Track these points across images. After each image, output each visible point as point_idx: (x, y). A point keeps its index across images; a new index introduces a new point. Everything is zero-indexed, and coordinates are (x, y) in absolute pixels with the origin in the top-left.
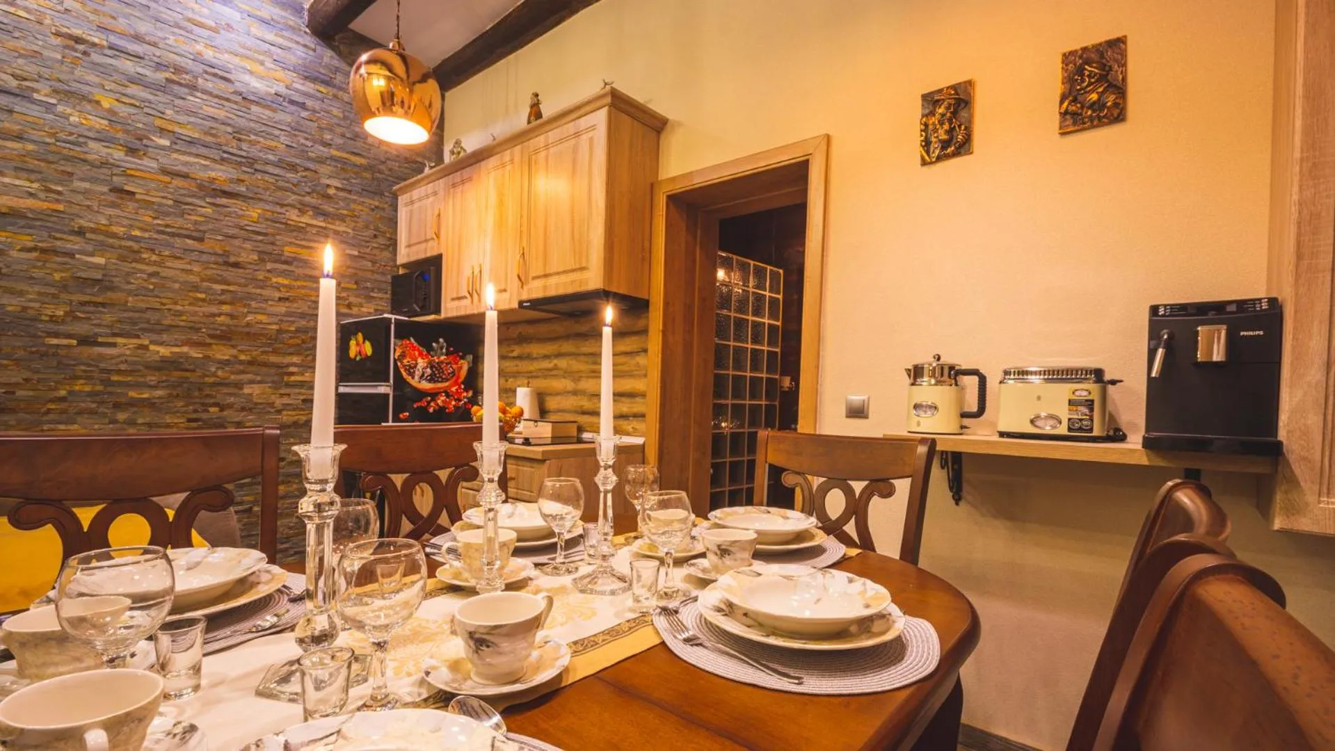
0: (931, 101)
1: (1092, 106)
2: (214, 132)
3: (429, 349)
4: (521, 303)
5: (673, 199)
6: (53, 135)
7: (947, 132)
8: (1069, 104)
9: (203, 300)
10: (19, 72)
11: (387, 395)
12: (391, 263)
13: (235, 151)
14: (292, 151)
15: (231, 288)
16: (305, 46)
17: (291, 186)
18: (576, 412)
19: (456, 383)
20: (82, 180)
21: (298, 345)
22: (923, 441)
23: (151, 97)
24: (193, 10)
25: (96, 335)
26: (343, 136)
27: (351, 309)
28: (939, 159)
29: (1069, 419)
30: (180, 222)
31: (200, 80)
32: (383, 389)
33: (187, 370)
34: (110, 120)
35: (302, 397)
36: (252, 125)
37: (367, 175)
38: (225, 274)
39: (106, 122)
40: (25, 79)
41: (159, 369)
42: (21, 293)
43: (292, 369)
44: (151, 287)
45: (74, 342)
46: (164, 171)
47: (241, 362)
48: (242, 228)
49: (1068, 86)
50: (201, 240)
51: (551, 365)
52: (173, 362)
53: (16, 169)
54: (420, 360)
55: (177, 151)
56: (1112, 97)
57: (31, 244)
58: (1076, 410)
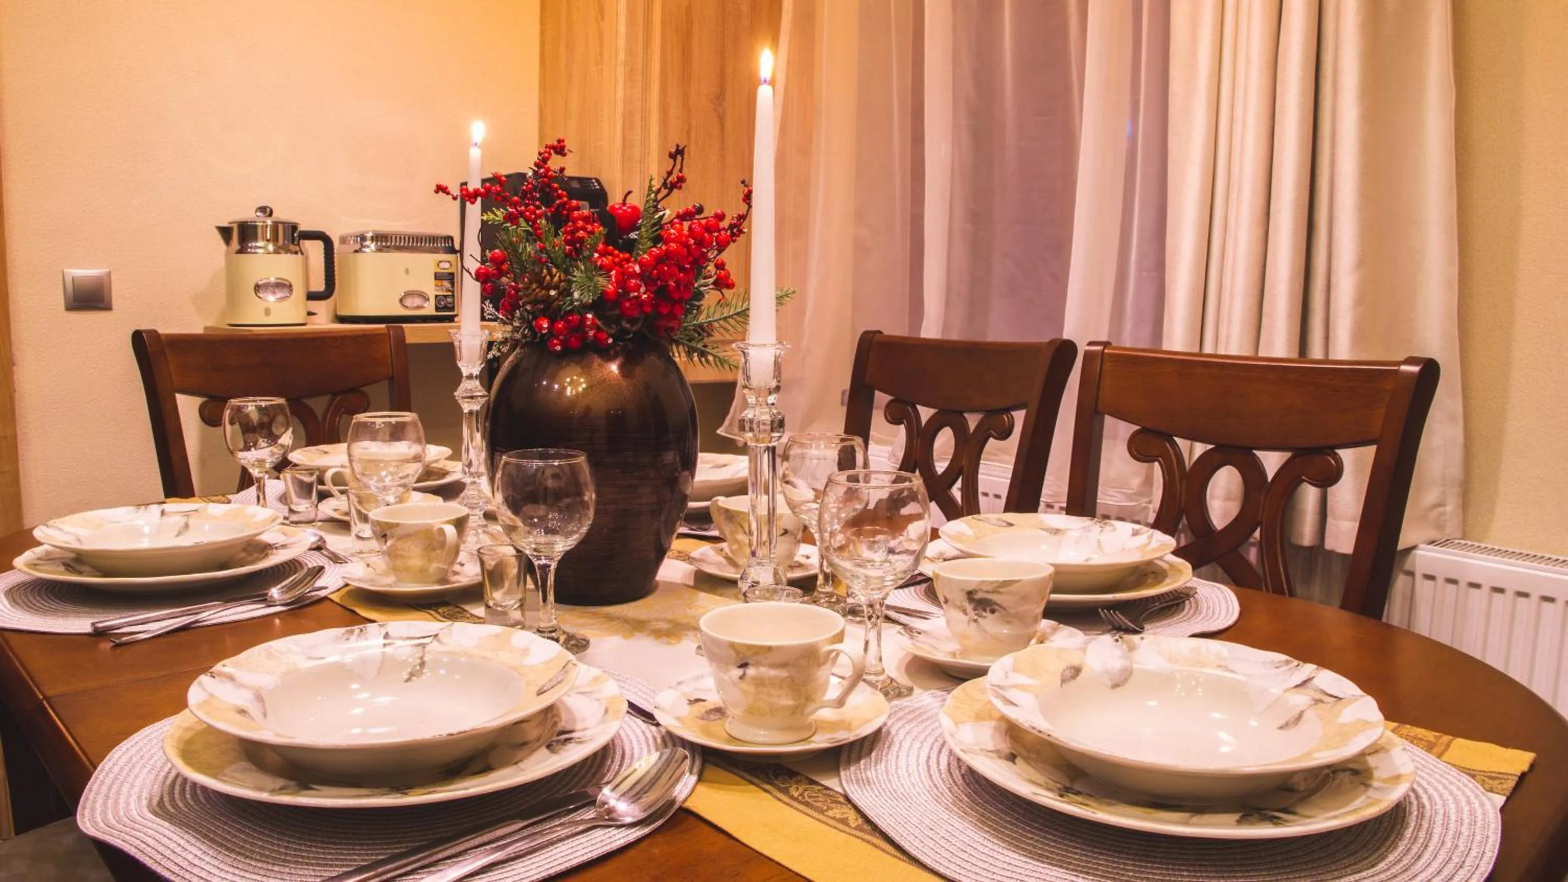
29: (436, 296)
58: (441, 286)
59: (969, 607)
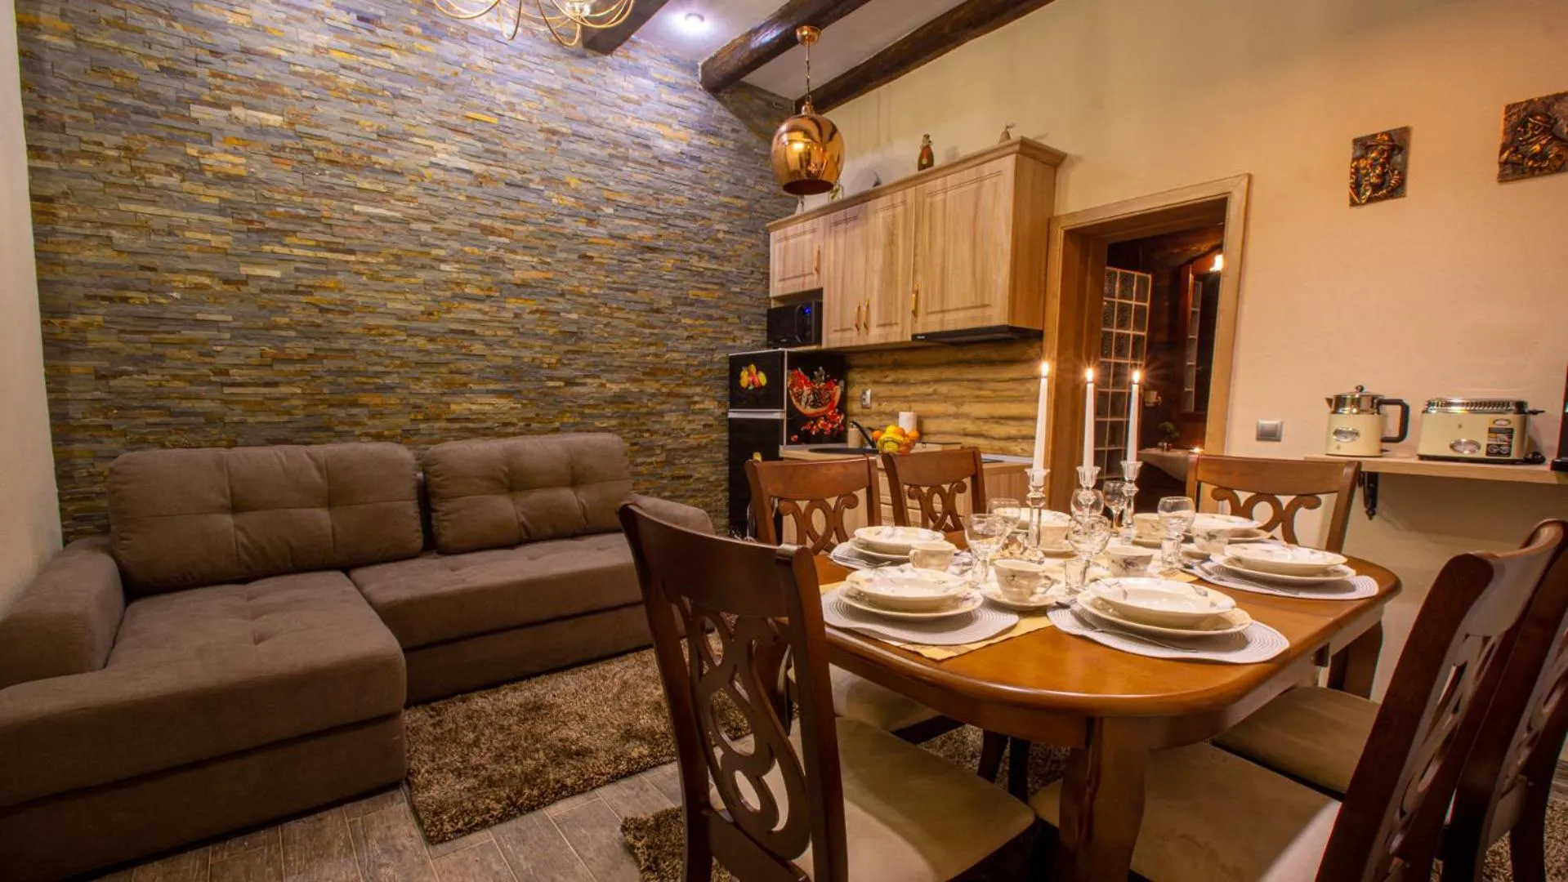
0: (1364, 145)
1: (1534, 157)
2: (640, 195)
3: (812, 377)
4: (914, 337)
5: (1071, 234)
6: (543, 216)
7: (1378, 176)
8: (1510, 154)
9: (638, 343)
10: (521, 167)
11: (782, 420)
12: (765, 296)
13: (654, 210)
14: (693, 203)
15: (656, 331)
16: (700, 102)
17: (691, 235)
18: (958, 434)
19: (831, 408)
20: (561, 251)
21: (700, 377)
22: (1349, 464)
23: (600, 173)
24: (623, 88)
25: (575, 377)
26: (728, 182)
27: (735, 341)
28: (1370, 200)
29: (1488, 445)
30: (622, 278)
31: (631, 151)
32: (778, 415)
33: (629, 403)
34: (576, 198)
35: (703, 423)
36: (666, 184)
37: (746, 215)
38: (651, 319)
39: (573, 200)
40: (525, 173)
41: (612, 403)
42: (531, 347)
43: (696, 399)
44: (606, 335)
45: (562, 384)
46: (612, 236)
47: (662, 394)
48: (661, 278)
49: (1510, 137)
50: (634, 292)
51: (930, 390)
52: (620, 397)
53: (525, 247)
54: (805, 388)
55: (618, 217)
56: (1555, 150)
57: (535, 308)
58: (1493, 437)
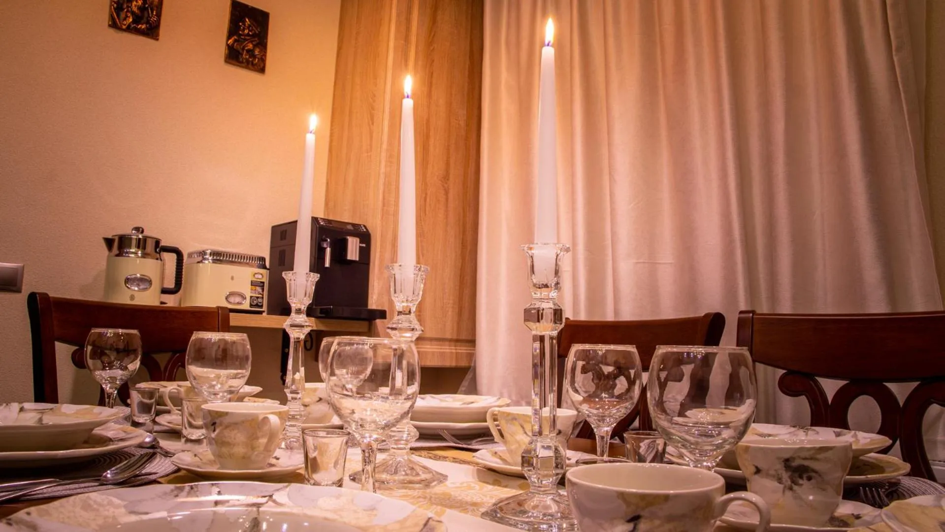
1: (249, 52)
7: (139, 8)
8: (234, 41)
28: (129, 29)
29: (251, 297)
49: (234, 27)
58: (255, 290)
59: (785, 476)
